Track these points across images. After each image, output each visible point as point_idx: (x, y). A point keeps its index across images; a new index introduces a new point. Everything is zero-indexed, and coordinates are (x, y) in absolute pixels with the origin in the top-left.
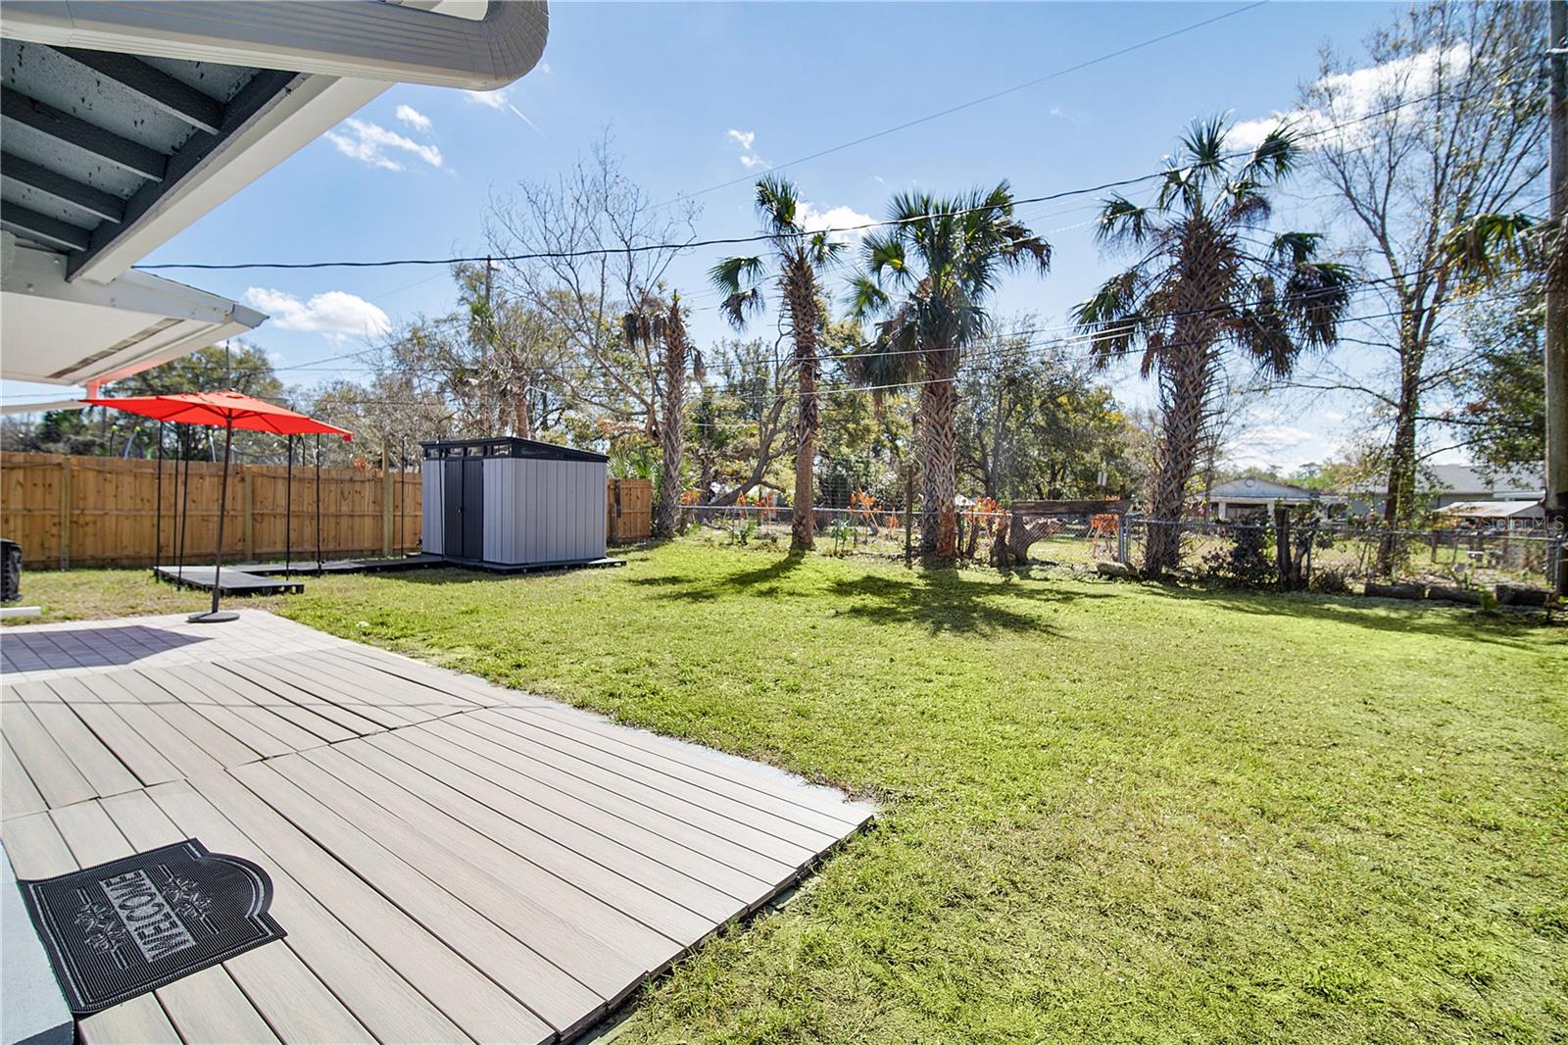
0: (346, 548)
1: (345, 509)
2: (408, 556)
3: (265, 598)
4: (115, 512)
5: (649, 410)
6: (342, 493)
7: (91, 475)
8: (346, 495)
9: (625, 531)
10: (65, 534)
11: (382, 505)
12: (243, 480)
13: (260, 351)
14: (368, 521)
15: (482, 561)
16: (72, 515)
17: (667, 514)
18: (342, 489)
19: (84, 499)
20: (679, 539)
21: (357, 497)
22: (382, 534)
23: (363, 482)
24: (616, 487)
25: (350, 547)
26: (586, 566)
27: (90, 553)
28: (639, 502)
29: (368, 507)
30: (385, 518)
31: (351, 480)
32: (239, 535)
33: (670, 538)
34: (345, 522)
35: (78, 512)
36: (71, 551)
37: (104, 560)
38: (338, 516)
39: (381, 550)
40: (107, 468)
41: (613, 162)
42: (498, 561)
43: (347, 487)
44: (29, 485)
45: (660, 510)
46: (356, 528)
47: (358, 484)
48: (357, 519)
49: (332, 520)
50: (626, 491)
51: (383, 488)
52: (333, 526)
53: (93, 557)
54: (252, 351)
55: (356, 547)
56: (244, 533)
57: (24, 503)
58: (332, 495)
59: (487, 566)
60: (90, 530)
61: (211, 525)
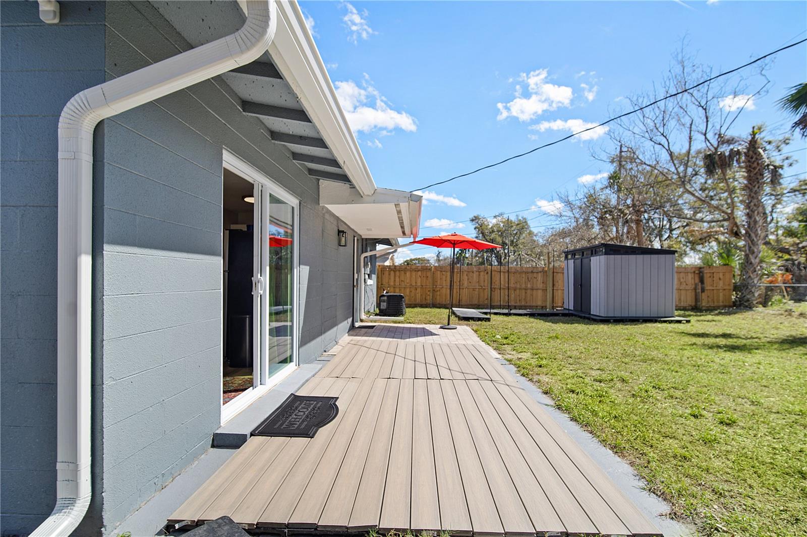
0: (529, 305)
1: (529, 286)
2: (557, 310)
3: (474, 322)
4: (445, 287)
5: (729, 217)
6: (528, 278)
7: (439, 272)
8: (530, 279)
9: (708, 302)
10: (431, 295)
11: (546, 284)
12: (487, 273)
13: (525, 219)
14: (540, 293)
15: (590, 314)
16: (433, 288)
17: (748, 291)
18: (528, 276)
19: (437, 281)
20: (760, 308)
21: (535, 280)
22: (546, 299)
23: (537, 273)
24: (700, 272)
25: (531, 304)
26: (656, 321)
27: (438, 302)
28: (721, 282)
29: (540, 285)
30: (548, 290)
31: (532, 272)
32: (486, 297)
33: (750, 307)
34: (529, 292)
35: (435, 286)
36: (433, 301)
37: (442, 305)
38: (526, 289)
39: (546, 306)
40: (443, 270)
41: (689, 59)
42: (598, 314)
43: (530, 275)
44: (422, 277)
45: (742, 287)
46: (534, 295)
47: (535, 274)
48: (535, 291)
49: (524, 291)
50: (709, 275)
51: (547, 276)
52: (524, 294)
53: (439, 304)
54: (522, 219)
55: (534, 304)
56: (488, 296)
57: (421, 283)
58: (524, 279)
59: (592, 317)
60: (438, 293)
61: (476, 292)
